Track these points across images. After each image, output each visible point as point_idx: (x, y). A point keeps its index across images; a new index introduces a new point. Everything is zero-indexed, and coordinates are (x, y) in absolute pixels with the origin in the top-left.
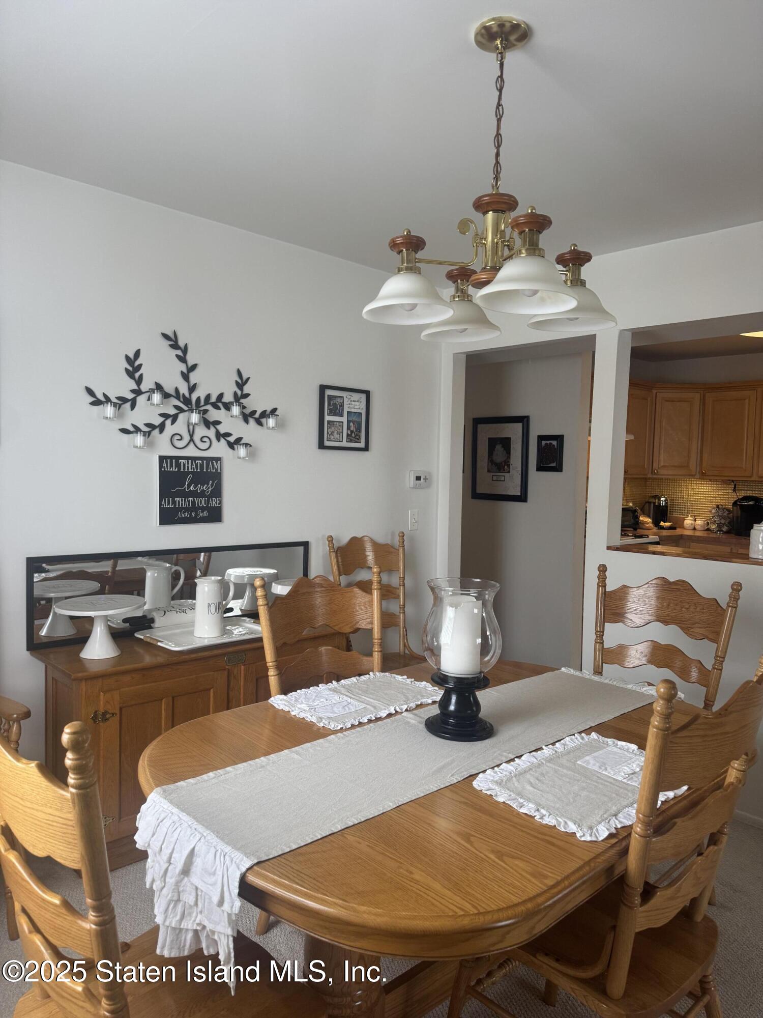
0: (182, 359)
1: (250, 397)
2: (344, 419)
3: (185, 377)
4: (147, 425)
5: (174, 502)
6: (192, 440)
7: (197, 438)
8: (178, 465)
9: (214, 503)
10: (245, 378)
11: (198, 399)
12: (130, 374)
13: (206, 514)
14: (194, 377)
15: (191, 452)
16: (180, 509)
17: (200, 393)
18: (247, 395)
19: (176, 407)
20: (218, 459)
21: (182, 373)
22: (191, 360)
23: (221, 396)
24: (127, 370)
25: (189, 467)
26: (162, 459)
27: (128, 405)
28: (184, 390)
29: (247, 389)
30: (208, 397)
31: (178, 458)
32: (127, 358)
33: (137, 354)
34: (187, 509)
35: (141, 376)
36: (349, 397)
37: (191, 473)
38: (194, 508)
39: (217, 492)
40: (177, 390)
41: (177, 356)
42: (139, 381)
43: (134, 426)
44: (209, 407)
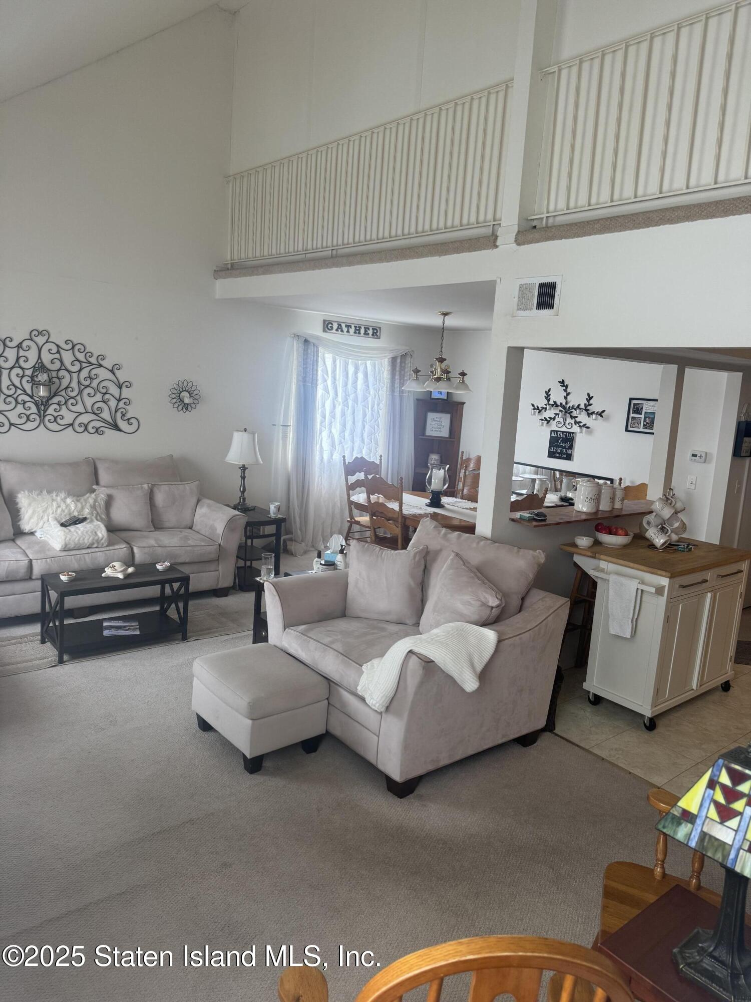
0: (565, 391)
1: (592, 406)
2: (642, 416)
3: (565, 398)
4: (549, 418)
5: (553, 449)
6: (564, 424)
7: (567, 424)
8: (557, 434)
9: (569, 451)
10: (591, 396)
11: (570, 407)
12: (546, 398)
13: (565, 456)
14: (569, 398)
15: (564, 429)
16: (555, 452)
17: (570, 405)
18: (591, 405)
19: (560, 410)
20: (573, 433)
21: (564, 396)
22: (569, 390)
23: (579, 405)
24: (545, 397)
25: (561, 435)
26: (552, 431)
27: (544, 410)
28: (564, 404)
29: (591, 402)
30: (573, 406)
31: (557, 431)
32: (546, 392)
33: (549, 390)
34: (558, 453)
35: (550, 399)
36: (647, 404)
37: (562, 438)
38: (561, 453)
39: (571, 447)
40: (561, 404)
41: (564, 390)
42: (549, 400)
43: (545, 418)
44: (573, 410)
